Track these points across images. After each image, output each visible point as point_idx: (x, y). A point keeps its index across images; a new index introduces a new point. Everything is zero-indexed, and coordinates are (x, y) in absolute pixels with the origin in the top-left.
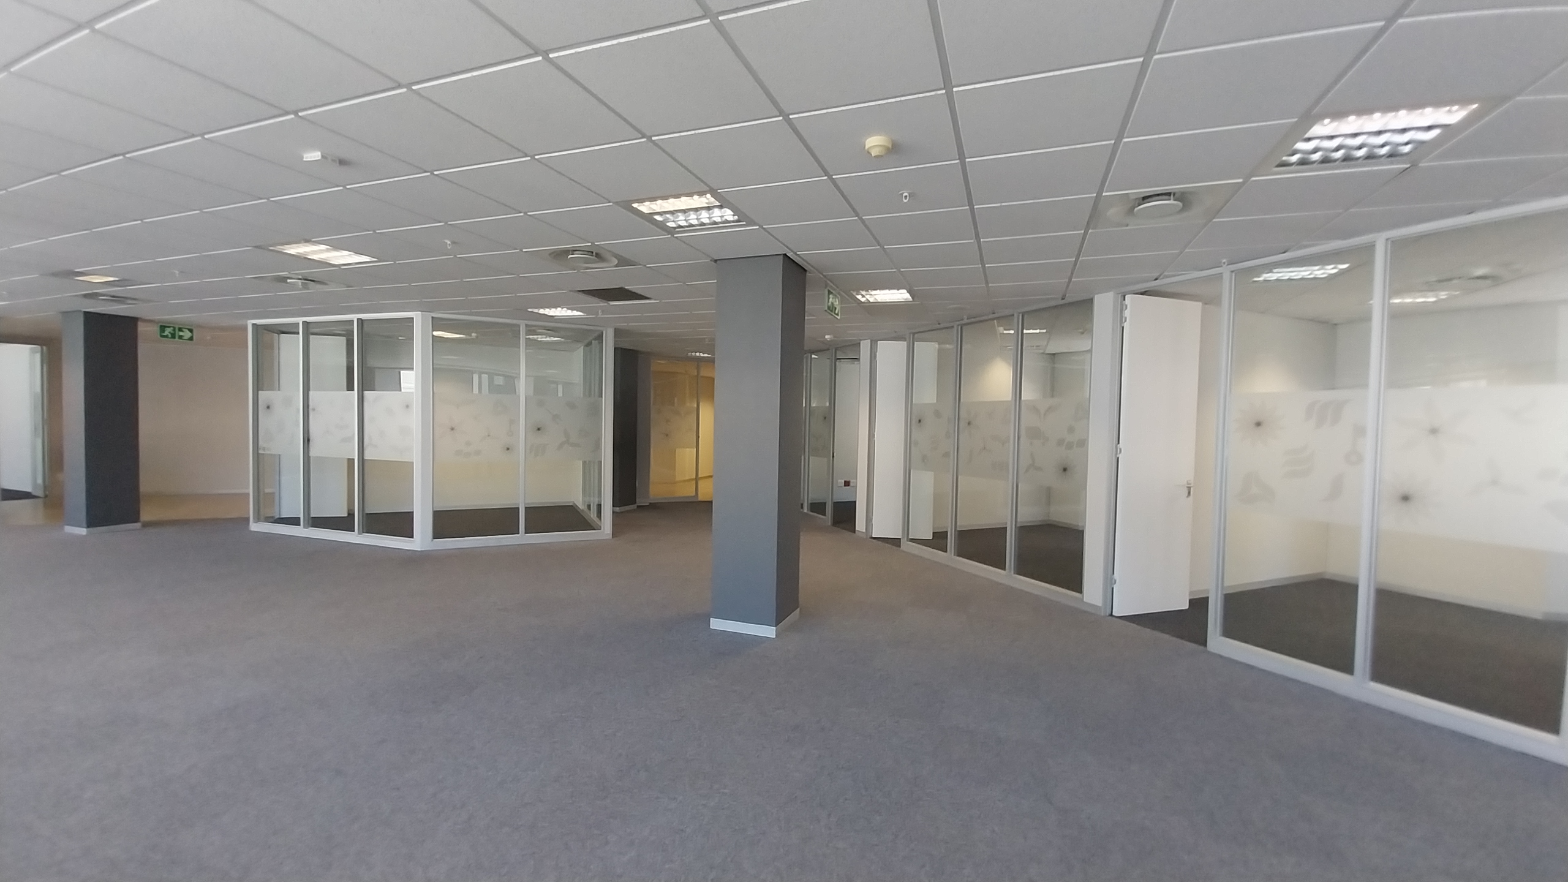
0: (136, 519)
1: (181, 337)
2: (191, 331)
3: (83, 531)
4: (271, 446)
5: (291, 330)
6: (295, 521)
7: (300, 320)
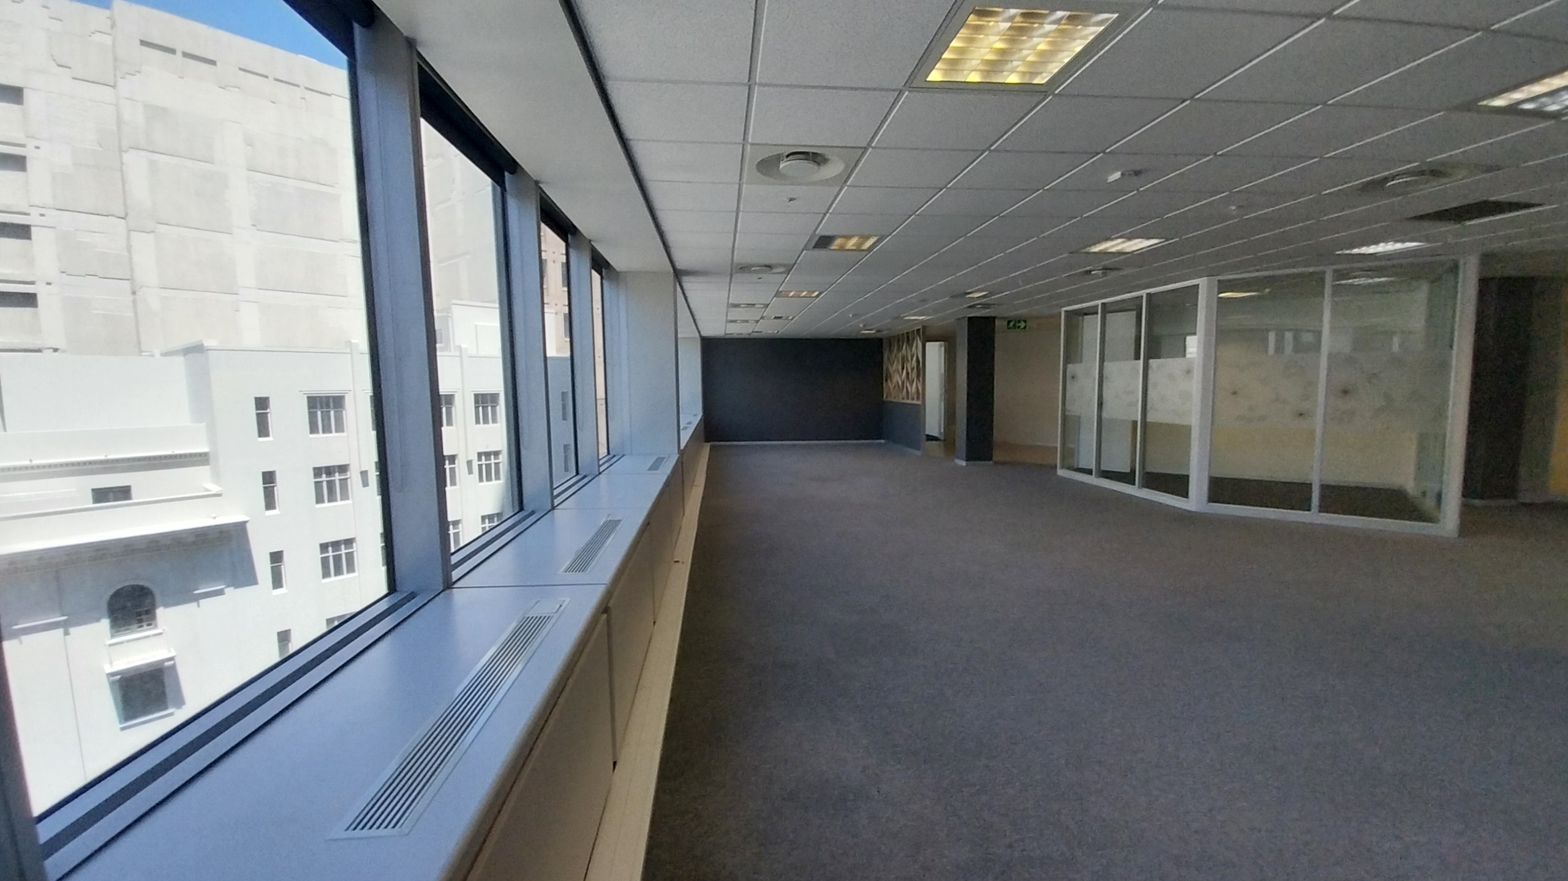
0: (991, 459)
1: (1019, 327)
2: (1025, 321)
3: (964, 463)
4: (1074, 409)
5: (1092, 312)
6: (1089, 472)
7: (1099, 302)
